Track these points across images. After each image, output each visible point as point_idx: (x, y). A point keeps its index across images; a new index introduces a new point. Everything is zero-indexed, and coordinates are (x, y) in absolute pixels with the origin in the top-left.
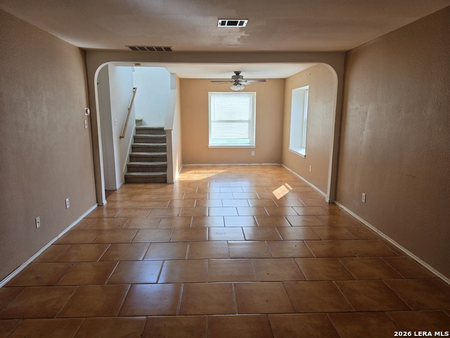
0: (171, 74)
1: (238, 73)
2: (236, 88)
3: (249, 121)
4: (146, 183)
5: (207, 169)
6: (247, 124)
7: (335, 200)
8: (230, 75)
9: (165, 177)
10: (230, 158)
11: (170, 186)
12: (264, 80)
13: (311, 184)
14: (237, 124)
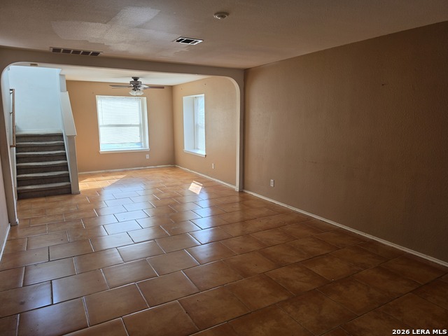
0: (60, 75)
1: (136, 79)
2: (134, 93)
3: (140, 125)
4: (45, 196)
5: (103, 176)
6: (138, 128)
7: (243, 188)
8: (129, 80)
9: (69, 188)
10: (122, 163)
11: (78, 196)
12: (162, 87)
13: (214, 179)
14: (128, 128)
